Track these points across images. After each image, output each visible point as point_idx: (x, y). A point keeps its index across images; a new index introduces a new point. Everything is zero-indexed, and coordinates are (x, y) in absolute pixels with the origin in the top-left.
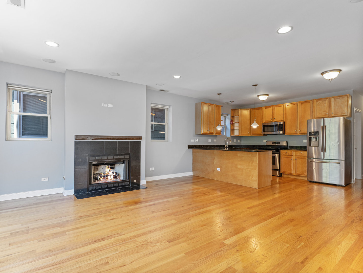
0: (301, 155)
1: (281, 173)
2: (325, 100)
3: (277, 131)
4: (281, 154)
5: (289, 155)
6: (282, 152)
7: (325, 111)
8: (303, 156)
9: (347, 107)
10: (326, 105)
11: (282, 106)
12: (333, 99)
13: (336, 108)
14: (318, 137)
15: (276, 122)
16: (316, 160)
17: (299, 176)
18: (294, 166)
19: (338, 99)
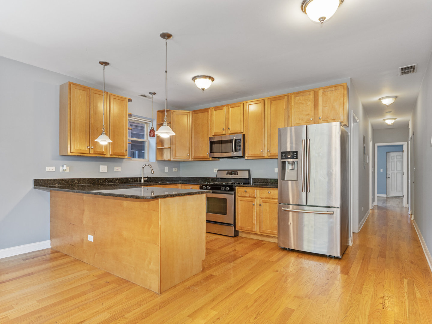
0: (269, 197)
1: (237, 230)
2: (308, 93)
3: (233, 151)
4: (238, 194)
5: (249, 197)
6: (240, 190)
7: (309, 115)
8: (272, 199)
9: (342, 107)
10: (310, 104)
11: (240, 106)
12: (320, 92)
13: (326, 108)
14: (297, 161)
15: (231, 135)
16: (295, 206)
17: (267, 236)
18: (258, 217)
19: (329, 92)
